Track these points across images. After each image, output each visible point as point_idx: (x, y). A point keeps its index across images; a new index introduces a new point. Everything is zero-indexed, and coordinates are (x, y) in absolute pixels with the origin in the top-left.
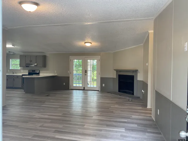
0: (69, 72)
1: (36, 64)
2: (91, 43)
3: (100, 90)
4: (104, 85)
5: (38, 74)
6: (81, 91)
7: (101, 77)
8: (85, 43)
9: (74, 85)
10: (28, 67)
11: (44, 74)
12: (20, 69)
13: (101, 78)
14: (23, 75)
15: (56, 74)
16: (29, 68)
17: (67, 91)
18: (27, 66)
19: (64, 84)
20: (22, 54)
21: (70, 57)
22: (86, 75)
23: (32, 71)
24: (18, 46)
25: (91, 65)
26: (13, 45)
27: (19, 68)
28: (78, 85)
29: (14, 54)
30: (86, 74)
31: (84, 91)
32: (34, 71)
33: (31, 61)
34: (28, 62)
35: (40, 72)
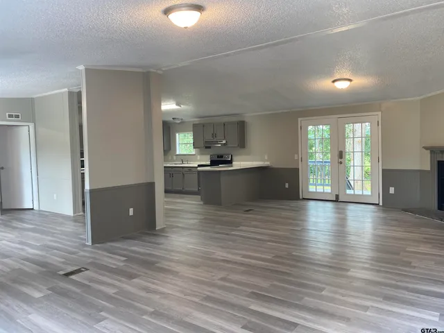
0: (296, 156)
1: (224, 142)
2: (350, 80)
3: (381, 204)
4: (392, 190)
5: (230, 162)
6: (329, 205)
7: (384, 168)
8: (334, 81)
9: (312, 189)
10: (210, 147)
11: (242, 163)
12: (194, 153)
13: (383, 170)
14: (199, 166)
15: (267, 163)
16: (212, 151)
17: (293, 204)
18: (207, 147)
19: (287, 185)
20: (196, 120)
21: (300, 119)
22: (341, 163)
23: (218, 157)
24: (187, 105)
25: (362, 137)
26: (178, 104)
27: (193, 151)
28: (320, 189)
29: (183, 122)
30: (340, 160)
31: (337, 203)
32: (222, 157)
33: (214, 135)
34: (209, 137)
35: (234, 158)
